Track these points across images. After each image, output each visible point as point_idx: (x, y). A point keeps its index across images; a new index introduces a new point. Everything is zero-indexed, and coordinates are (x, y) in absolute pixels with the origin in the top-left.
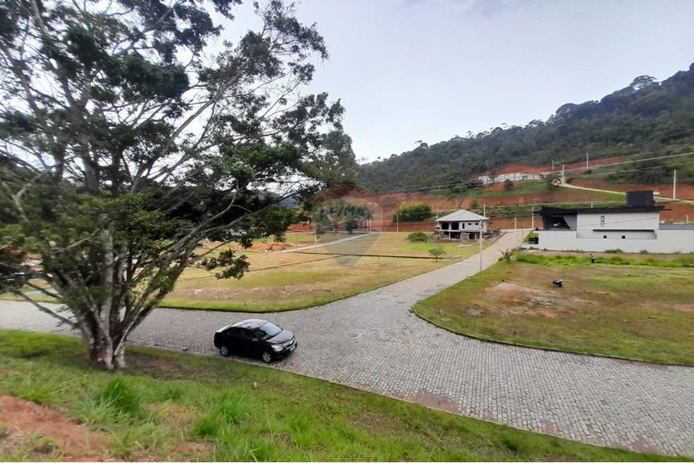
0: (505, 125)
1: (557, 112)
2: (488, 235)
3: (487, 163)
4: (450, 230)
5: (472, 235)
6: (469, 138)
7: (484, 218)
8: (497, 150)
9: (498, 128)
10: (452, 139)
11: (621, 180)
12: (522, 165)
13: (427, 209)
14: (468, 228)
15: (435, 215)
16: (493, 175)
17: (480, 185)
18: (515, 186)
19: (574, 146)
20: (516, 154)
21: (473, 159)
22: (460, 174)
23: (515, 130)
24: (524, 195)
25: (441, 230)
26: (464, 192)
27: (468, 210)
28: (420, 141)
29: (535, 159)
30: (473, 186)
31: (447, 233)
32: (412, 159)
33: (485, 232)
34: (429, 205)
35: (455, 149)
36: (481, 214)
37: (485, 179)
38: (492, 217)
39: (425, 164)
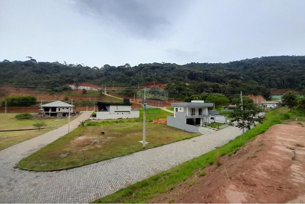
0: (83, 65)
1: (104, 66)
2: (73, 114)
3: (74, 79)
4: (50, 112)
5: (64, 115)
6: (65, 65)
7: (72, 106)
8: (79, 74)
9: (80, 65)
10: (54, 62)
11: (122, 95)
12: (90, 83)
13: (34, 99)
14: (62, 111)
15: (39, 103)
16: (77, 85)
17: (70, 89)
18: (87, 92)
19: (109, 80)
20: (88, 78)
21: (67, 76)
22: (58, 82)
23: (87, 68)
24: (91, 96)
25: (43, 112)
26: (60, 91)
27: (63, 101)
28: (31, 57)
29: (96, 82)
30: (66, 89)
31: (48, 114)
32: (23, 66)
33: (72, 112)
34: (35, 97)
35: (56, 68)
36: (70, 104)
37: (73, 87)
38: (76, 105)
39: (33, 72)
